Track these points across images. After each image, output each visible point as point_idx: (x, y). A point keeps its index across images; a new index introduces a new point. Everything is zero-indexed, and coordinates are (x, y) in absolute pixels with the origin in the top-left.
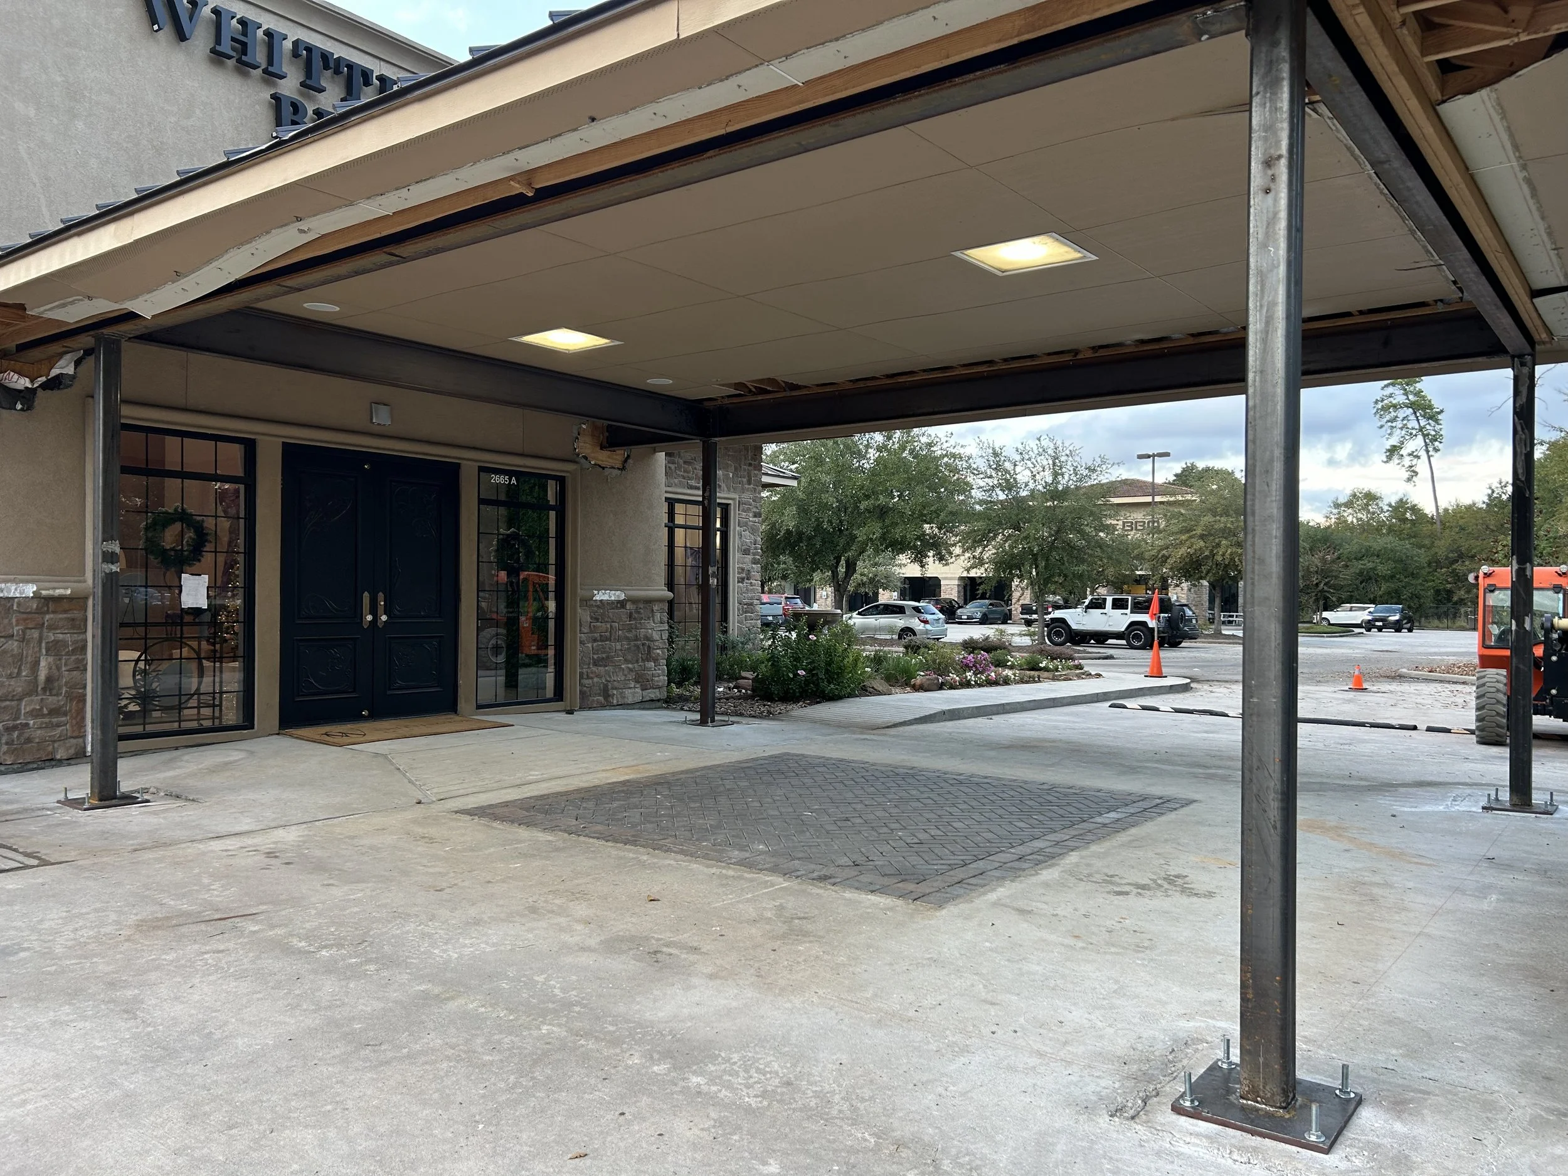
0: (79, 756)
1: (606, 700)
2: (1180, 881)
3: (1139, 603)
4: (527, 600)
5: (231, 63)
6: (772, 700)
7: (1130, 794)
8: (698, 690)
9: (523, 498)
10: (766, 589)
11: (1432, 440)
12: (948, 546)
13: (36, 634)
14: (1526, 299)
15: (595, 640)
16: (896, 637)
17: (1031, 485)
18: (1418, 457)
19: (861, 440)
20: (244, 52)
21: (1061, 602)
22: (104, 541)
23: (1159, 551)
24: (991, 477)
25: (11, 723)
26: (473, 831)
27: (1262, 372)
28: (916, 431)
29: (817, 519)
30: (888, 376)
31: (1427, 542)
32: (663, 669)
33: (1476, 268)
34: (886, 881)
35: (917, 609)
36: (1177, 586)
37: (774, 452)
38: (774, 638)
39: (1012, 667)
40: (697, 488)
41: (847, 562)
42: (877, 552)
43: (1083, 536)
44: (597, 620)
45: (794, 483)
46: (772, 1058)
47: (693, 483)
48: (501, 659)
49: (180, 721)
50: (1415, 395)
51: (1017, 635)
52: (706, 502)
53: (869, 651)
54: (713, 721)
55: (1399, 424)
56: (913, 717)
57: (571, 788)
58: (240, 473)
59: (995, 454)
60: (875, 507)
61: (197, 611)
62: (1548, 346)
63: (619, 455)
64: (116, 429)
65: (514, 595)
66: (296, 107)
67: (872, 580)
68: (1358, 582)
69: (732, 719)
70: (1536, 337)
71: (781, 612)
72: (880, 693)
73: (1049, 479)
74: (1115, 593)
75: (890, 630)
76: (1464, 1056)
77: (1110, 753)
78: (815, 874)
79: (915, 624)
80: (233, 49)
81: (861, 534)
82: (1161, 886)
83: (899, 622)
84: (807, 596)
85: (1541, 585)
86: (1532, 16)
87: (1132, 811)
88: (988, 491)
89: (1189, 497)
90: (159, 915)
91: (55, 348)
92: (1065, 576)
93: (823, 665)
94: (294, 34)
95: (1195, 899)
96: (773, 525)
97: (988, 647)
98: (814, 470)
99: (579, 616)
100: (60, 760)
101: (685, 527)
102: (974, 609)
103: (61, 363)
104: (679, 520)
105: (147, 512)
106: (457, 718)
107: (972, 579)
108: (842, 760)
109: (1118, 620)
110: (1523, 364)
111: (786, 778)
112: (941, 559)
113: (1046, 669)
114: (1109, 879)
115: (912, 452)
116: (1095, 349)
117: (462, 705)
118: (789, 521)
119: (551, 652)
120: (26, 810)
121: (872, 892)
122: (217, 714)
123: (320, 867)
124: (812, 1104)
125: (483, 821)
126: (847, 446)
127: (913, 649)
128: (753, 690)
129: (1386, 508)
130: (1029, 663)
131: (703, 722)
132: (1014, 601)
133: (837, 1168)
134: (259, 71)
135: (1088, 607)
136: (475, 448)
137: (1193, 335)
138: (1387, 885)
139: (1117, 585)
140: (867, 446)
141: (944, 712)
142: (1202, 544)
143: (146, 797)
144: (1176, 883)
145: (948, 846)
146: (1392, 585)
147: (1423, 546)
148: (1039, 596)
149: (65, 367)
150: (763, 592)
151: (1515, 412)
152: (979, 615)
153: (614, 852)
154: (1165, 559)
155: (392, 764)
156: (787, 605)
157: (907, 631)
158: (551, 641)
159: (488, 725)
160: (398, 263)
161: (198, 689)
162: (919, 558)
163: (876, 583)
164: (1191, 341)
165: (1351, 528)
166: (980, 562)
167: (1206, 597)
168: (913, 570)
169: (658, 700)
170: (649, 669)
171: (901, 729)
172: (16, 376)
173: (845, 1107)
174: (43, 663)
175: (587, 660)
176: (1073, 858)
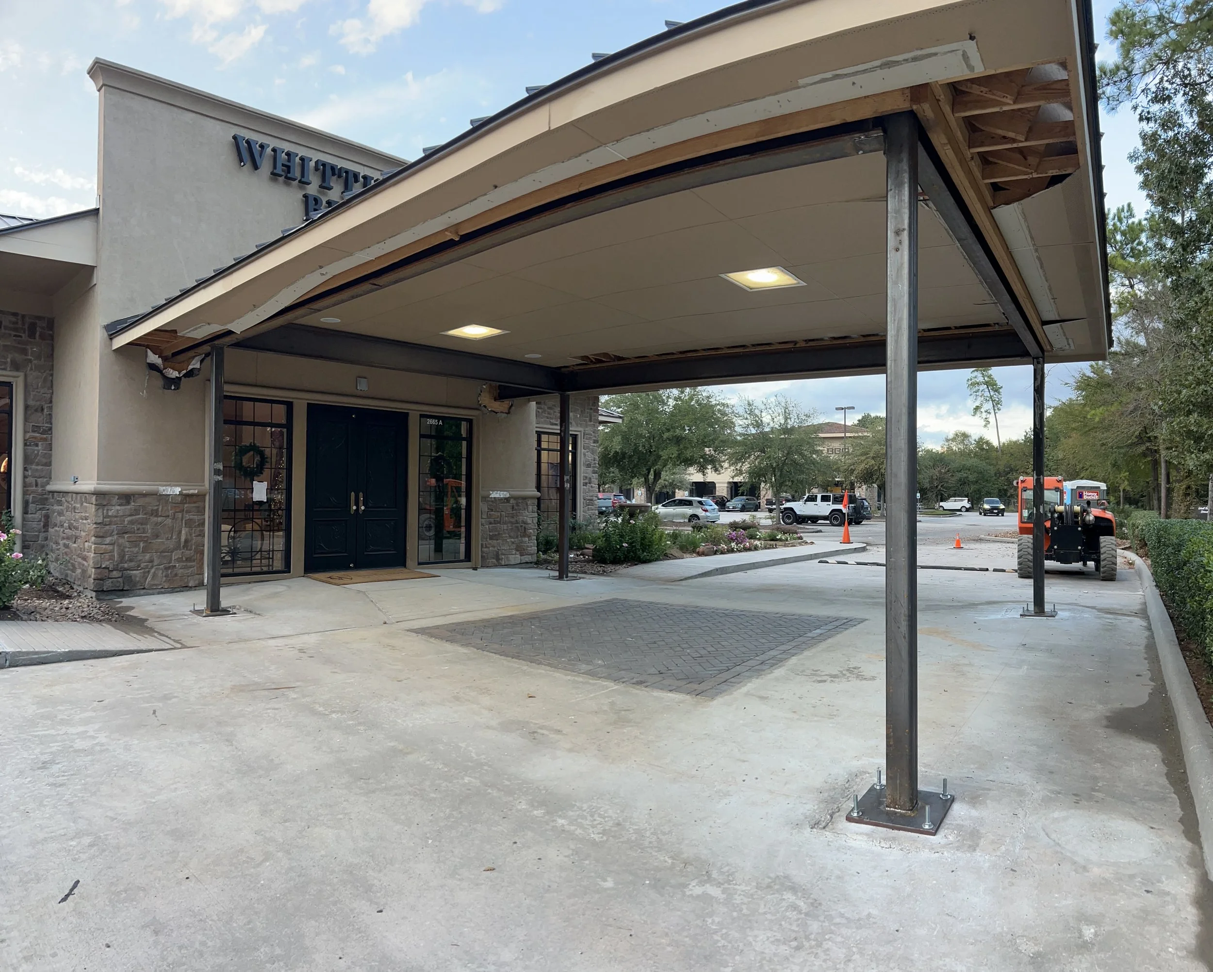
0: (200, 585)
1: (497, 561)
2: (856, 671)
3: (837, 498)
4: (447, 497)
5: (281, 179)
6: (605, 563)
7: (829, 617)
8: (557, 556)
9: (446, 433)
10: (601, 489)
11: (997, 404)
12: (720, 462)
13: (180, 515)
14: (1039, 326)
15: (491, 523)
16: (687, 520)
17: (772, 425)
18: (990, 413)
19: (664, 393)
20: (289, 172)
21: (790, 497)
22: (215, 462)
23: (849, 467)
24: (747, 419)
25: (167, 565)
26: (419, 644)
27: (895, 360)
28: (699, 388)
29: (635, 444)
30: (681, 353)
31: (994, 462)
32: (534, 543)
33: (1013, 306)
34: (680, 683)
35: (700, 503)
36: (860, 487)
37: (607, 401)
38: (607, 522)
39: (759, 539)
40: (556, 424)
41: (655, 472)
42: (675, 465)
43: (803, 457)
44: (492, 510)
45: (620, 421)
46: (608, 807)
47: (553, 421)
48: (432, 533)
49: (251, 567)
50: (988, 377)
51: (763, 518)
52: (562, 434)
53: (669, 530)
54: (567, 577)
55: (979, 393)
56: (697, 573)
57: (477, 618)
58: (284, 421)
59: (749, 405)
60: (673, 437)
61: (260, 503)
62: (1051, 353)
63: (506, 403)
64: (222, 398)
65: (440, 494)
66: (316, 200)
67: (671, 484)
68: (959, 485)
69: (580, 575)
70: (1045, 348)
71: (611, 505)
72: (676, 558)
73: (783, 422)
74: (823, 492)
75: (683, 516)
76: (1009, 764)
77: (817, 592)
78: (635, 680)
79: (700, 512)
80: (283, 171)
81: (664, 454)
82: (845, 675)
83: (688, 511)
84: (628, 495)
85: (1049, 487)
86: (1039, 164)
87: (830, 628)
88: (745, 427)
89: (866, 434)
90: (243, 683)
91: (191, 353)
92: (793, 482)
93: (639, 540)
94: (315, 156)
95: (864, 682)
96: (606, 448)
97: (745, 527)
98: (632, 412)
99: (480, 508)
100: (191, 587)
101: (548, 450)
102: (737, 502)
103: (193, 362)
104: (544, 445)
105: (235, 446)
106: (406, 570)
107: (736, 483)
108: (651, 603)
109: (823, 508)
110: (1038, 363)
111: (615, 615)
112: (716, 470)
113: (780, 540)
114: (815, 673)
115: (697, 401)
116: (807, 341)
117: (409, 562)
118: (617, 445)
119: (463, 529)
120: (174, 615)
121: (670, 691)
122: (271, 563)
123: (328, 661)
124: (633, 838)
125: (424, 637)
126: (655, 397)
127: (698, 528)
128: (593, 556)
129: (973, 442)
130: (770, 536)
131: (560, 578)
132: (762, 497)
133: (648, 882)
134: (297, 181)
135: (806, 501)
136: (417, 403)
137: (864, 336)
138: (970, 665)
139: (825, 487)
140: (668, 397)
141: (717, 570)
142: (873, 462)
143: (235, 611)
144: (854, 673)
145: (718, 658)
146: (976, 487)
147: (992, 464)
148: (776, 494)
149: (195, 364)
150: (599, 492)
151: (1035, 390)
152: (740, 506)
153: (505, 662)
154: (852, 471)
155: (368, 598)
156: (615, 500)
157: (694, 516)
158: (463, 523)
159: (425, 575)
160: (377, 289)
161: (261, 548)
162: (702, 469)
163: (674, 486)
164: (862, 339)
165: (955, 453)
166: (740, 473)
167: (876, 494)
168: (698, 477)
169: (531, 563)
170: (525, 542)
171: (690, 581)
172: (172, 371)
173: (654, 838)
174: (183, 532)
175: (485, 536)
176: (794, 660)
